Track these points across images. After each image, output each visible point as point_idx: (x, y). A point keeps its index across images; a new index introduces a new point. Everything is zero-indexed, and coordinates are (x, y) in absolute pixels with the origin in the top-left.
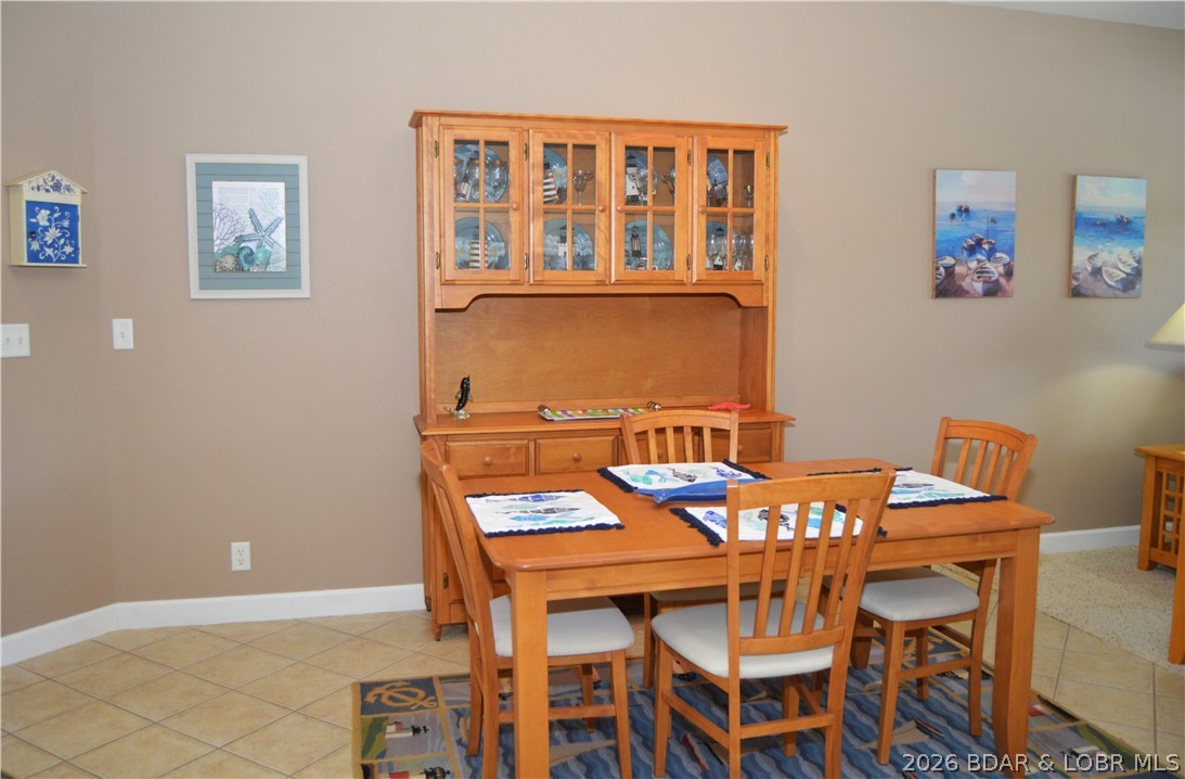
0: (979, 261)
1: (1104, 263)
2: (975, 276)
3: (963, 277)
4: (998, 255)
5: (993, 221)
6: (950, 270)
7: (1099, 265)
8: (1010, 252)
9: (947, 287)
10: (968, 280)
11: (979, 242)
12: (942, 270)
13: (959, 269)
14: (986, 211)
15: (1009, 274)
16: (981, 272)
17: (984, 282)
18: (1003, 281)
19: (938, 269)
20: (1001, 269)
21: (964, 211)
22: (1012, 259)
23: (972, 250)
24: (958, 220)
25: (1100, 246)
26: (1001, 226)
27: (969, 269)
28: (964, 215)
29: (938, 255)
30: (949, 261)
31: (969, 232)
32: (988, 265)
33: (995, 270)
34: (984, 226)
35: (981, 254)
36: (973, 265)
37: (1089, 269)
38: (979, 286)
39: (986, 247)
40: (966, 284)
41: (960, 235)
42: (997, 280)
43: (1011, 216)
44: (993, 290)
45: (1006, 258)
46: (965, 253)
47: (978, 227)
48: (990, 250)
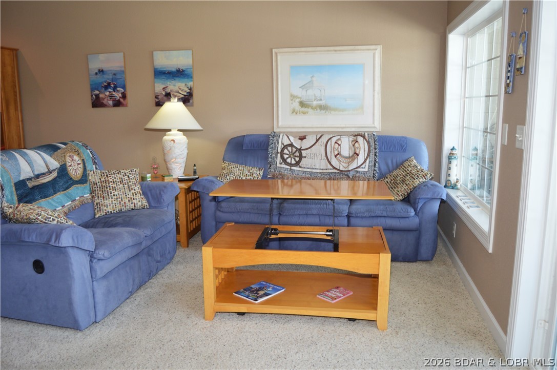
0: (110, 92)
1: (171, 91)
2: (109, 98)
3: (103, 99)
4: (118, 89)
5: (115, 74)
6: (97, 96)
7: (169, 91)
8: (124, 87)
9: (97, 103)
10: (106, 100)
11: (109, 84)
12: (94, 96)
13: (101, 96)
14: (111, 70)
15: (124, 96)
16: (111, 96)
17: (113, 101)
18: (122, 100)
19: (92, 96)
20: (120, 95)
21: (101, 71)
22: (125, 91)
23: (106, 87)
24: (99, 76)
25: (168, 83)
26: (118, 76)
27: (106, 95)
28: (101, 73)
29: (92, 90)
30: (97, 92)
31: (104, 80)
32: (114, 93)
33: (118, 95)
34: (110, 77)
35: (110, 89)
36: (107, 93)
37: (164, 93)
38: (111, 103)
39: (112, 86)
40: (105, 102)
41: (100, 81)
42: (119, 100)
43: (123, 72)
44: (117, 104)
45: (122, 90)
46: (103, 89)
47: (108, 78)
48: (114, 87)
